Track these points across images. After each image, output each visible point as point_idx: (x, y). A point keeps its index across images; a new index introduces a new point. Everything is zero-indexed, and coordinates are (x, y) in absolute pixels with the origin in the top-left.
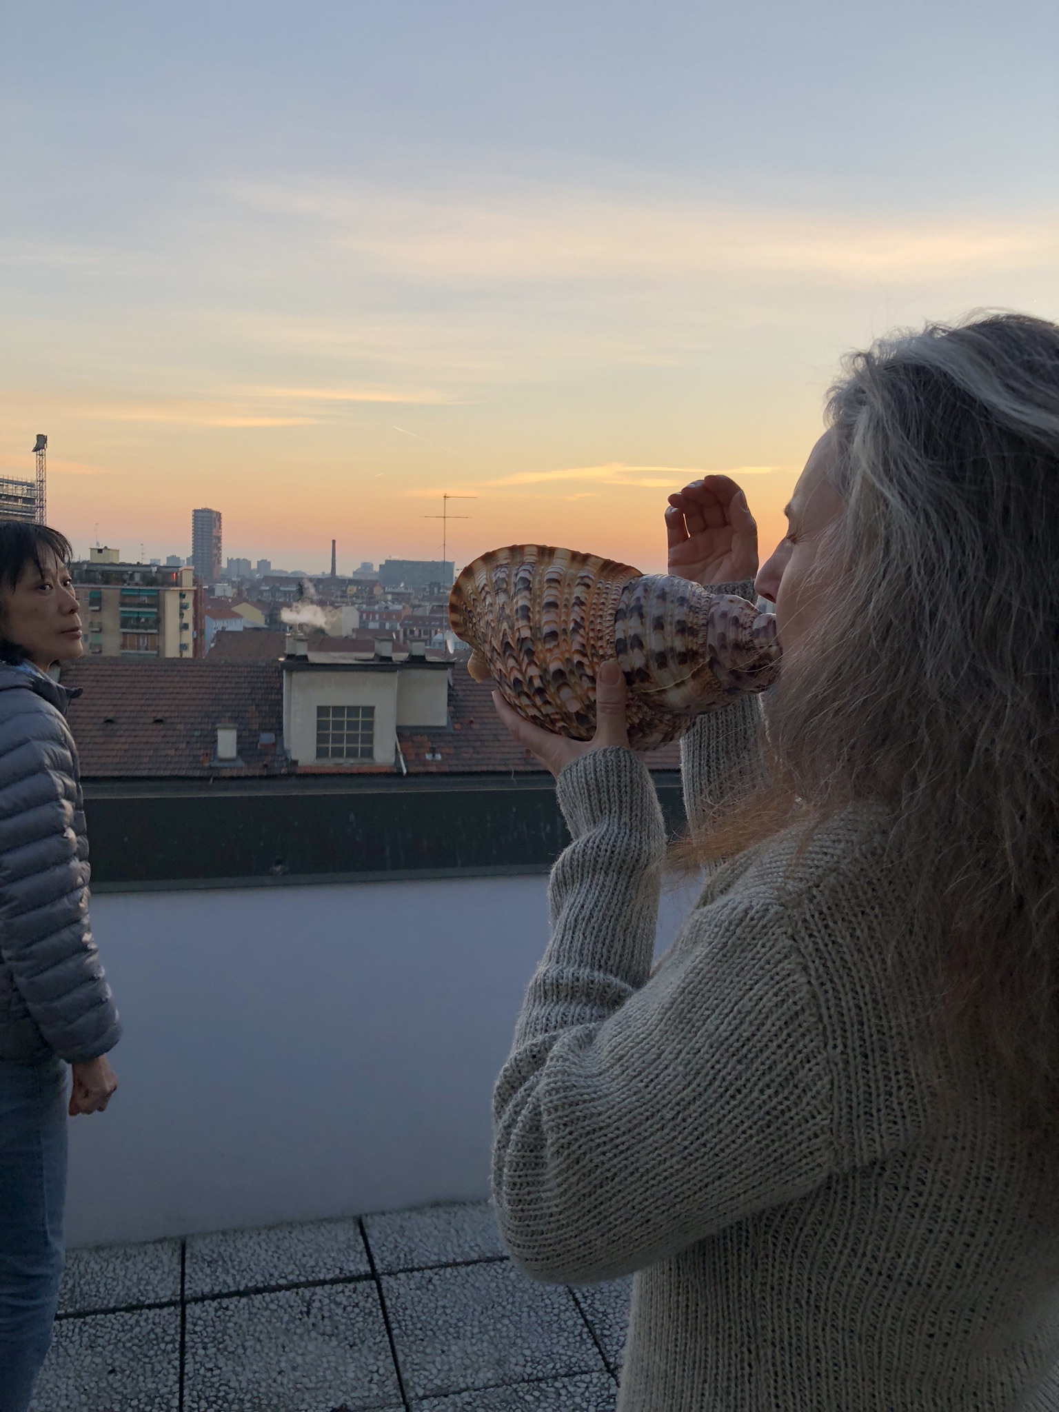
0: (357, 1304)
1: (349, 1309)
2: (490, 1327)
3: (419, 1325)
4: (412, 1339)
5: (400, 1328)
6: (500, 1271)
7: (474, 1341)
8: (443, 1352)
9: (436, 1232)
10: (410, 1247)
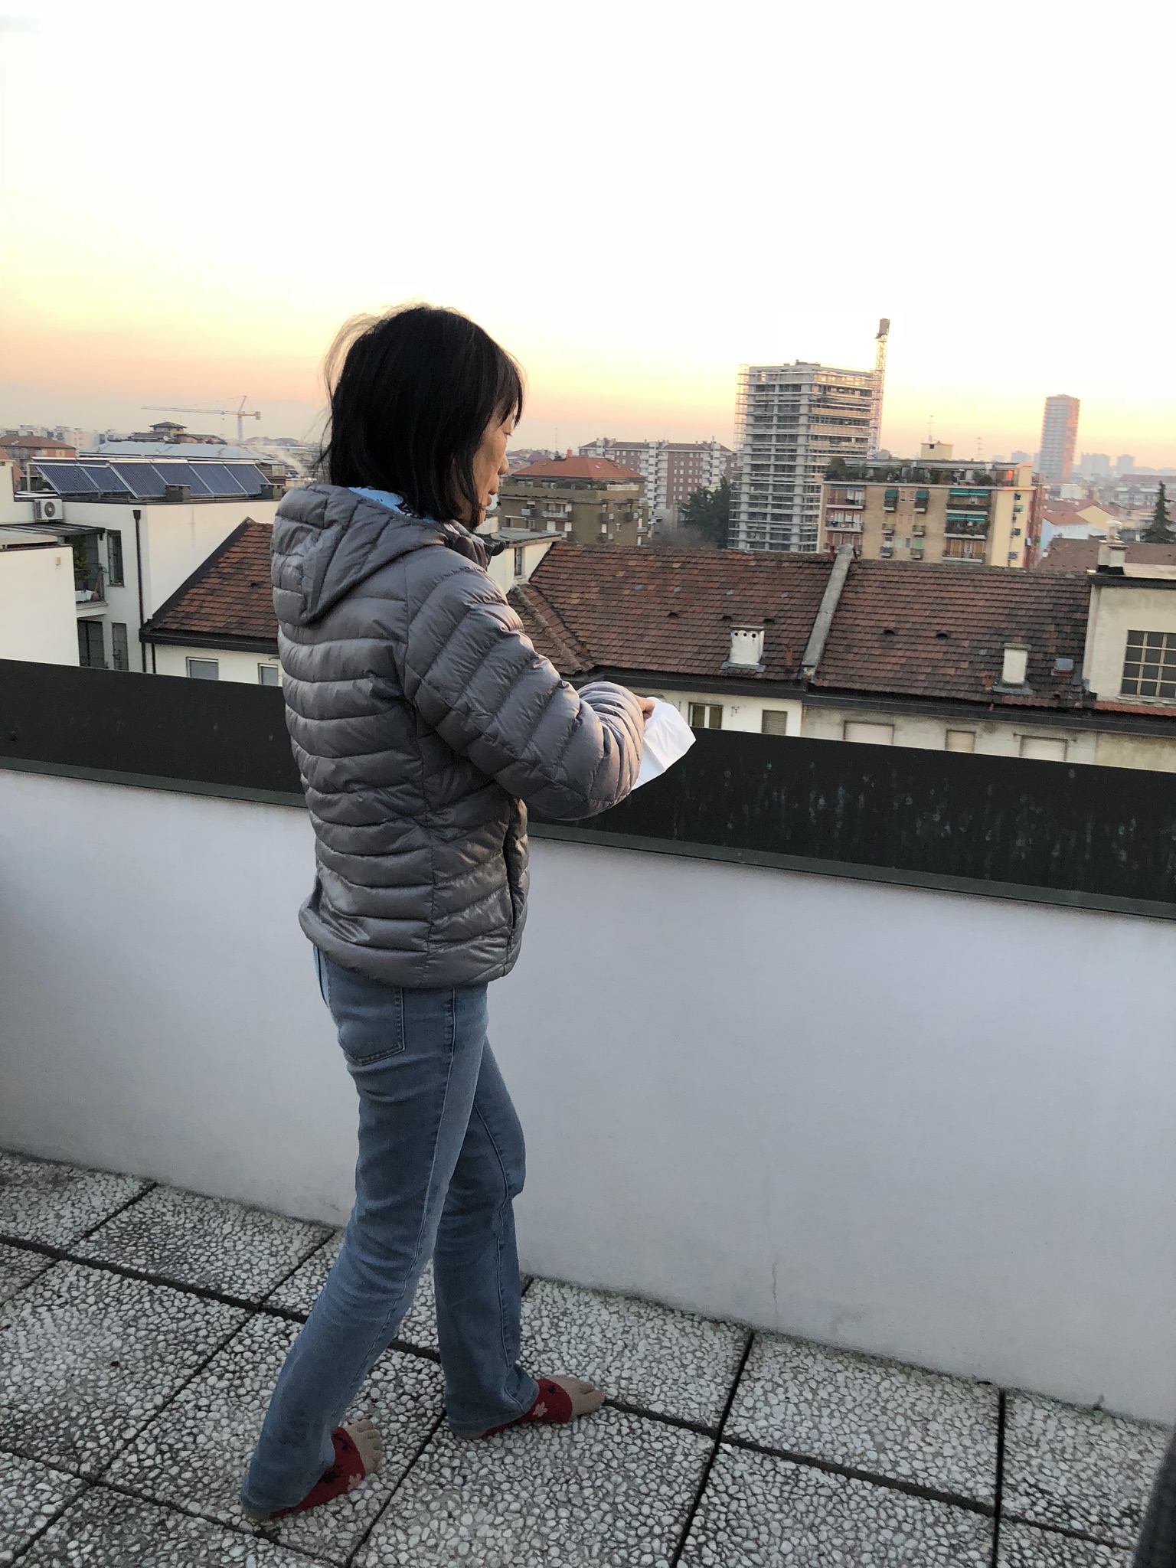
0: (420, 1395)
1: (405, 1398)
2: (537, 1511)
3: (456, 1463)
4: (431, 1477)
5: (431, 1455)
6: (625, 1430)
7: (500, 1520)
8: (450, 1516)
9: (596, 1339)
10: (546, 1345)
